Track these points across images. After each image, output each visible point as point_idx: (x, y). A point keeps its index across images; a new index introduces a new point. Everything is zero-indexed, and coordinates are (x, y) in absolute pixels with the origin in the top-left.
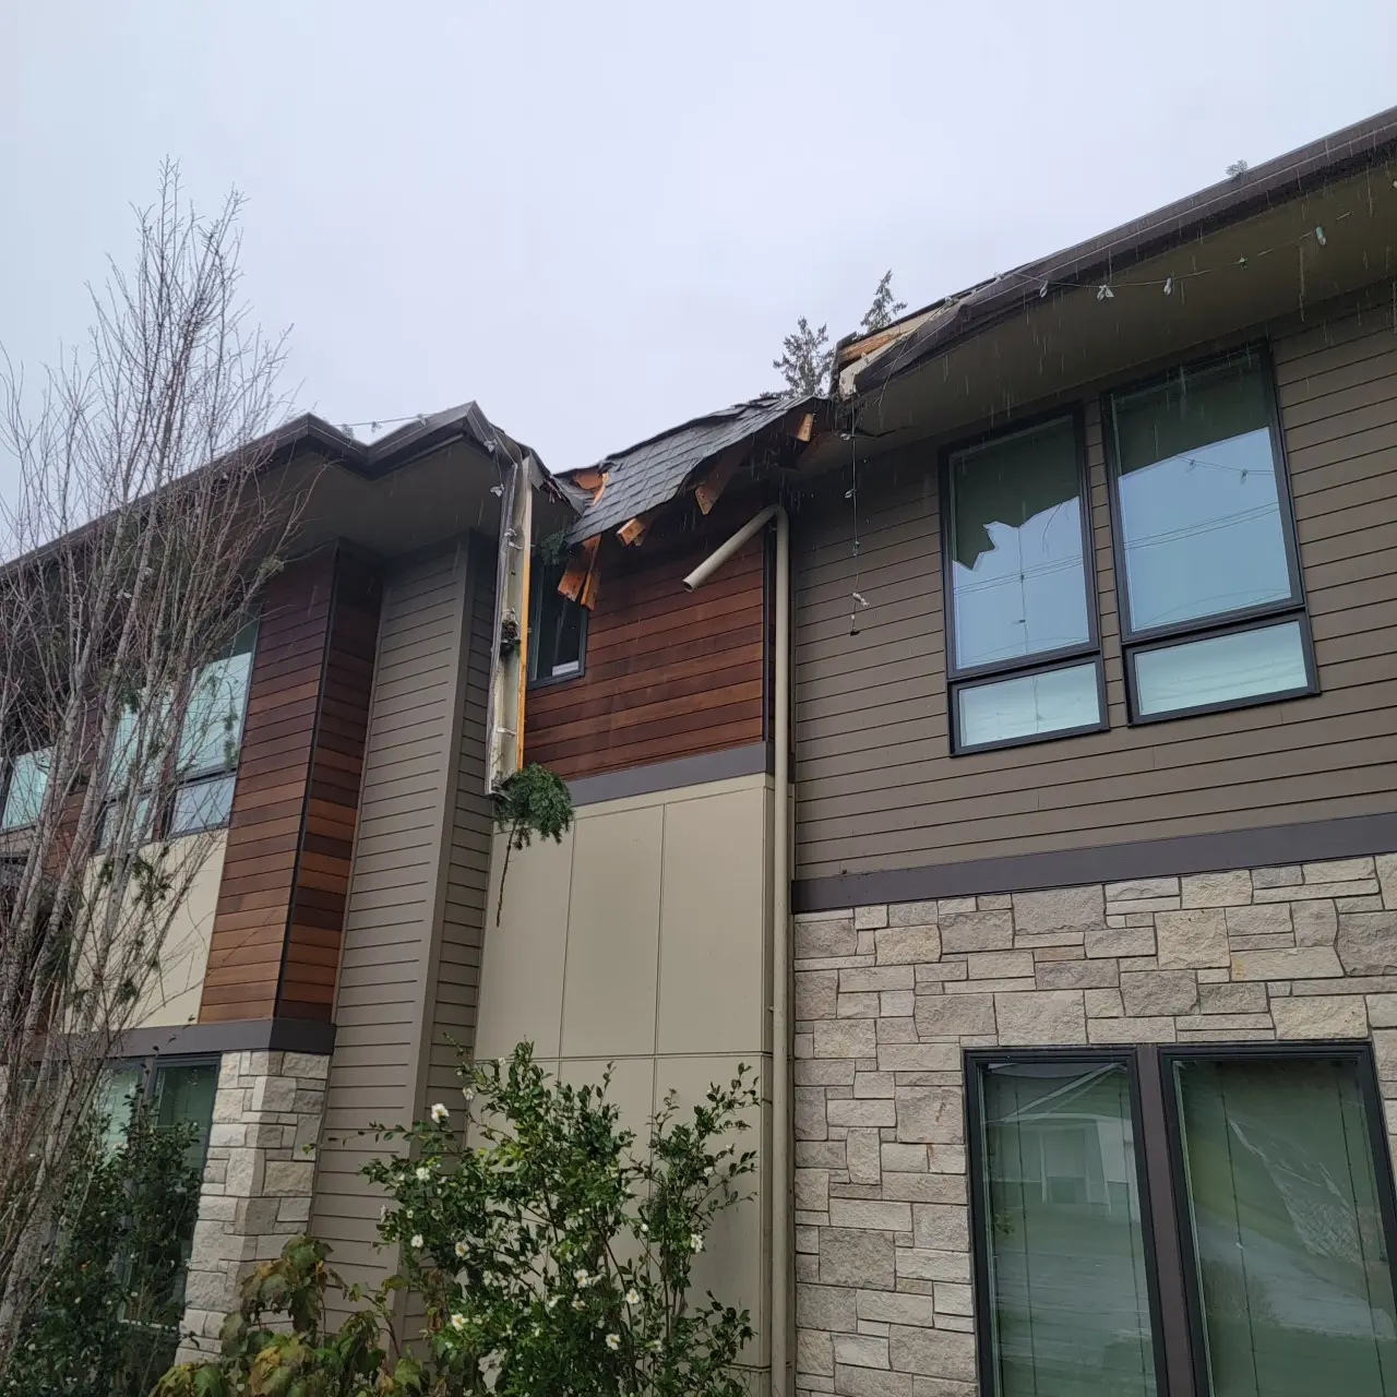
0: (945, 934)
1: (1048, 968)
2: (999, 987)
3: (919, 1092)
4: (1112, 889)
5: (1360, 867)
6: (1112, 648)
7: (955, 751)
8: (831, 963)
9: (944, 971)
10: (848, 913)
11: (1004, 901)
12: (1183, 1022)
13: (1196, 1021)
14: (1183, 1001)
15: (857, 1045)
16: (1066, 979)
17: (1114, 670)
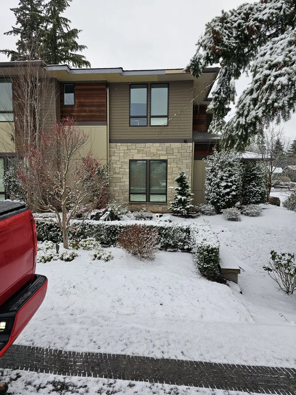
0: (128, 147)
1: (139, 151)
2: (134, 153)
3: (124, 164)
4: (147, 144)
5: (169, 144)
6: (149, 117)
7: (130, 126)
8: (113, 149)
9: (128, 151)
10: (116, 144)
11: (135, 144)
12: (152, 157)
13: (153, 157)
14: (152, 155)
15: (117, 158)
16: (141, 153)
17: (149, 119)
